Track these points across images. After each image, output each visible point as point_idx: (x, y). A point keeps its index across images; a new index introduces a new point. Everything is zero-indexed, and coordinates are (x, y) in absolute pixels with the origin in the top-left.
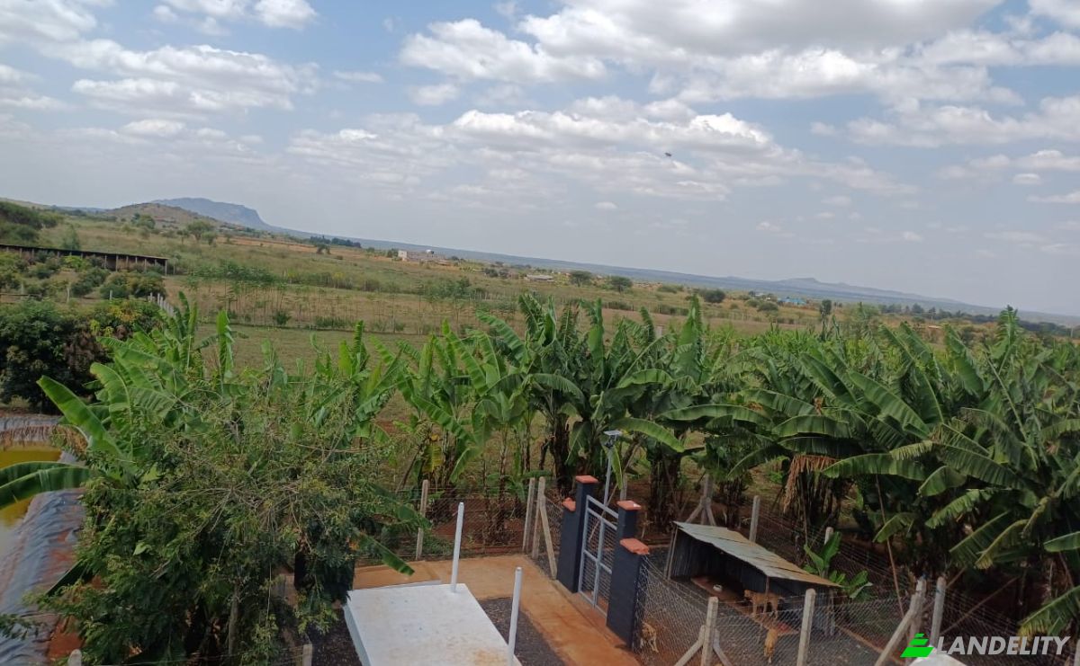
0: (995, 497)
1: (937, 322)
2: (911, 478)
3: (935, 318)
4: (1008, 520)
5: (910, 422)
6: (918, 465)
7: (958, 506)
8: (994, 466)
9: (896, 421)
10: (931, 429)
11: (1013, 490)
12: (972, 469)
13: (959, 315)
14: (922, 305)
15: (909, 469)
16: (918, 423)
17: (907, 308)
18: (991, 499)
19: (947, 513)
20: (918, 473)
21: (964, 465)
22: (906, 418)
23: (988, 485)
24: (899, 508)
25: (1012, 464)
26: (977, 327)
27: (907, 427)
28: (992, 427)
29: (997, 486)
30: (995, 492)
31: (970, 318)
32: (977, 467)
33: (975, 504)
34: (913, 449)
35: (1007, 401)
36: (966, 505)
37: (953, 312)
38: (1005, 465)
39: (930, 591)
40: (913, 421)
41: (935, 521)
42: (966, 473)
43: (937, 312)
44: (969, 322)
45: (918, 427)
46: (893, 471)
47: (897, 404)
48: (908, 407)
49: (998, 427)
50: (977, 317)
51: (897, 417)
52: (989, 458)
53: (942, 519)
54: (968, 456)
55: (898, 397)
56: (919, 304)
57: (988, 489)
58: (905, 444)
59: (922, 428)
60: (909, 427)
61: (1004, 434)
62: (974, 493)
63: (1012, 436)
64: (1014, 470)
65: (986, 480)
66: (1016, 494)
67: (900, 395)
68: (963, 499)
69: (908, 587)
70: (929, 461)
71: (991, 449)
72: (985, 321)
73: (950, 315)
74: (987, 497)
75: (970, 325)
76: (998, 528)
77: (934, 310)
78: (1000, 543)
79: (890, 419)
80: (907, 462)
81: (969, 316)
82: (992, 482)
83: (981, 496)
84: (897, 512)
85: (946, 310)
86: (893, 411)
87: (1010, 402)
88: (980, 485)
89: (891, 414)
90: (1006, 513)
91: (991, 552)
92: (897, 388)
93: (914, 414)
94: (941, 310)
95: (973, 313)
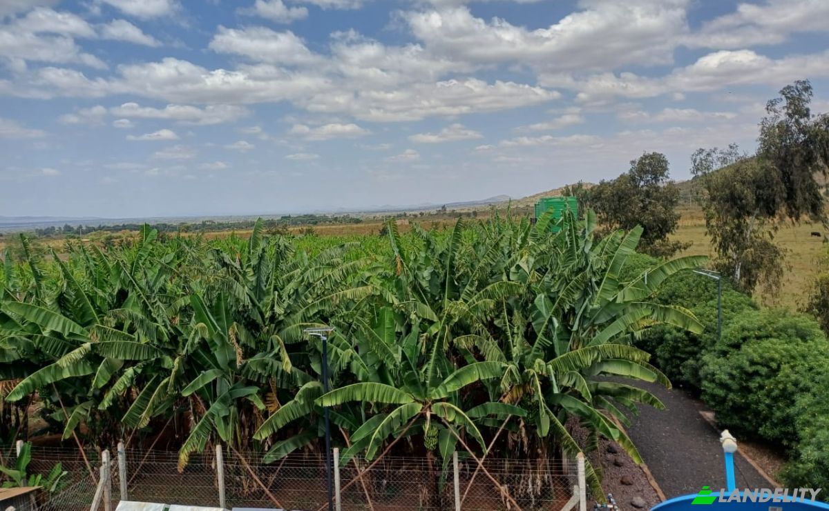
0: (145, 368)
1: (86, 236)
2: (82, 375)
3: (83, 233)
4: (157, 382)
5: (71, 331)
6: (85, 363)
7: (120, 386)
8: (139, 346)
9: (60, 333)
10: (89, 331)
11: (156, 359)
12: (125, 355)
13: (101, 228)
14: (71, 225)
15: (79, 368)
16: (78, 330)
17: (60, 228)
18: (142, 372)
19: (113, 394)
20: (86, 369)
21: (118, 353)
22: (67, 329)
23: (139, 361)
24: (77, 400)
25: (152, 341)
26: (115, 235)
27: (68, 336)
28: (133, 319)
29: (145, 360)
30: (144, 365)
31: (108, 229)
32: (128, 351)
33: (132, 379)
34: (76, 354)
35: (140, 295)
36: (126, 383)
37: (96, 226)
38: (147, 343)
39: (113, 456)
40: (73, 329)
41: (106, 404)
42: (121, 358)
43: (84, 228)
44: (108, 232)
45: (78, 333)
46: (66, 375)
47: (57, 318)
48: (67, 319)
49: (137, 317)
50: (113, 227)
51: (59, 330)
52: (136, 342)
53: (110, 400)
54: (120, 345)
55: (58, 314)
56: (69, 224)
57: (139, 364)
58: (70, 350)
59: (81, 333)
60: (71, 334)
61: (142, 321)
62: (130, 371)
63: (148, 321)
64: (154, 345)
65: (137, 359)
66: (159, 361)
67: (59, 311)
68: (123, 378)
69: (96, 462)
70: (93, 358)
71: (136, 334)
72: (120, 230)
73: (94, 229)
74: (139, 371)
75: (109, 233)
76: (151, 390)
77: (81, 227)
78: (153, 403)
79: (53, 333)
80: (76, 364)
81: (108, 227)
82: (141, 358)
83: (135, 372)
84: (76, 404)
85: (91, 226)
86: (55, 325)
87: (142, 296)
88: (133, 363)
89: (53, 329)
90: (155, 377)
91: (147, 413)
92: (56, 306)
93: (73, 323)
94: (86, 227)
95: (111, 225)
